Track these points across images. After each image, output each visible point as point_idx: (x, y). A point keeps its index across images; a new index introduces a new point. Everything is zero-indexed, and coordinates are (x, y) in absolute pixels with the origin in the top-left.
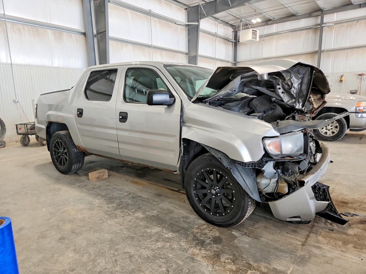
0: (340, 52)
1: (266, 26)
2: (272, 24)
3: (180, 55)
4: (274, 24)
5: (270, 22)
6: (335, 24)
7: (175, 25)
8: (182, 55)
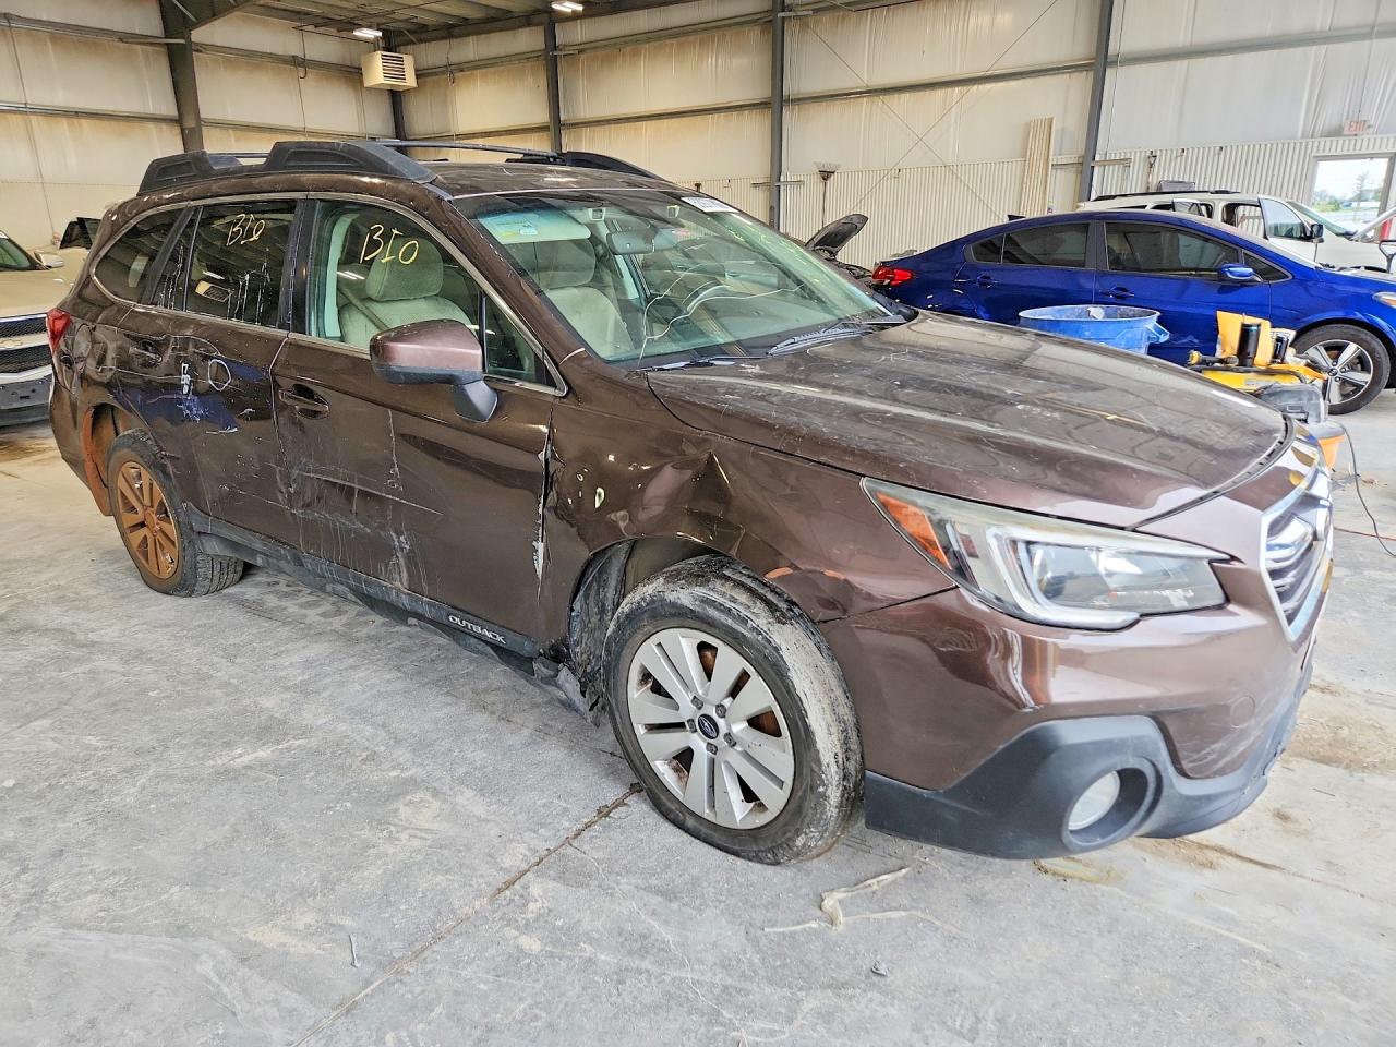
0: (598, 128)
1: (455, 41)
2: (460, 36)
3: (151, 126)
4: (468, 35)
5: (457, 30)
6: (580, 51)
7: (122, 44)
8: (164, 126)
